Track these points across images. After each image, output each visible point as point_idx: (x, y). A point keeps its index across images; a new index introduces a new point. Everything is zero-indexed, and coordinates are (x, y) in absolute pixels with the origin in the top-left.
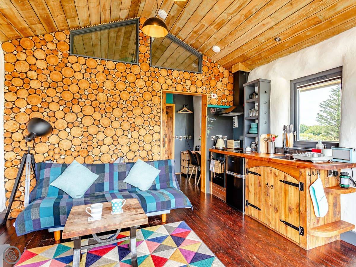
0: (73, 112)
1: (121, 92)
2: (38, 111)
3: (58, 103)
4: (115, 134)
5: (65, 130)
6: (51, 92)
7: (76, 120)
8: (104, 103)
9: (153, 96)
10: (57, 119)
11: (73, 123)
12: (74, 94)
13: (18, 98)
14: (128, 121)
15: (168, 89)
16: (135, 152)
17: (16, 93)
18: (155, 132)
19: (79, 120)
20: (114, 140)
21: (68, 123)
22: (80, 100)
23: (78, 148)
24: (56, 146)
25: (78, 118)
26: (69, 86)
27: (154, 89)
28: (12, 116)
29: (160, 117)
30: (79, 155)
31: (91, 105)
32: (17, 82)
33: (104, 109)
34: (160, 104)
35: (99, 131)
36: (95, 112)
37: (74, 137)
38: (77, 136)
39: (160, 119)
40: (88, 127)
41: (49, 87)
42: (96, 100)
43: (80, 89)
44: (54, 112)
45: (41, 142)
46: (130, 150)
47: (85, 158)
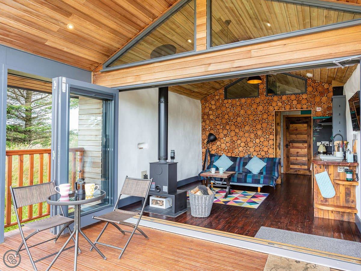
0: (226, 129)
1: (249, 115)
2: (213, 130)
3: (220, 125)
4: (246, 141)
5: (223, 138)
6: (217, 120)
7: (228, 133)
8: (240, 123)
9: (268, 115)
10: (220, 133)
11: (226, 135)
12: (226, 119)
13: (206, 124)
14: (253, 133)
15: (279, 110)
16: (257, 152)
17: (205, 122)
18: (270, 139)
19: (229, 133)
20: (246, 144)
21: (224, 135)
22: (229, 122)
23: (229, 148)
24: (220, 146)
25: (228, 132)
26: (224, 116)
27: (269, 111)
28: (204, 132)
29: (273, 129)
30: (229, 152)
31: (234, 125)
32: (206, 117)
33: (240, 126)
34: (273, 120)
35: (238, 139)
36: (236, 128)
37: (227, 142)
38: (228, 142)
39: (273, 131)
40: (233, 137)
41: (217, 118)
42: (236, 121)
43: (229, 116)
44: (219, 129)
45: (214, 144)
46: (255, 151)
47: (232, 153)
